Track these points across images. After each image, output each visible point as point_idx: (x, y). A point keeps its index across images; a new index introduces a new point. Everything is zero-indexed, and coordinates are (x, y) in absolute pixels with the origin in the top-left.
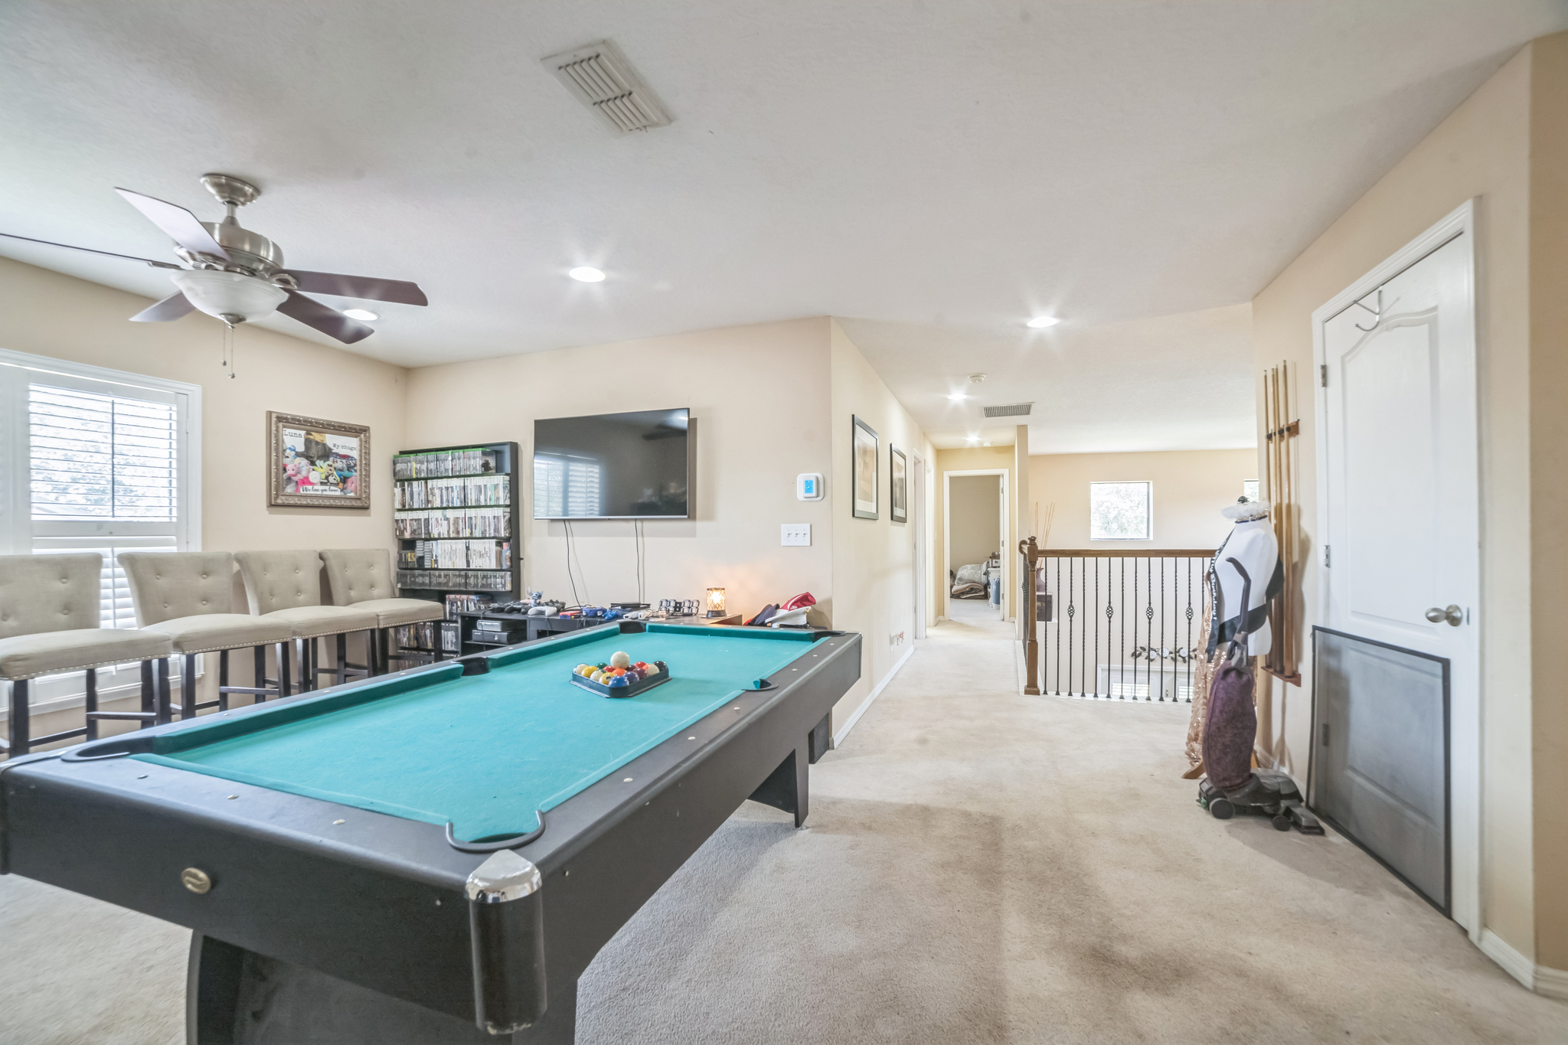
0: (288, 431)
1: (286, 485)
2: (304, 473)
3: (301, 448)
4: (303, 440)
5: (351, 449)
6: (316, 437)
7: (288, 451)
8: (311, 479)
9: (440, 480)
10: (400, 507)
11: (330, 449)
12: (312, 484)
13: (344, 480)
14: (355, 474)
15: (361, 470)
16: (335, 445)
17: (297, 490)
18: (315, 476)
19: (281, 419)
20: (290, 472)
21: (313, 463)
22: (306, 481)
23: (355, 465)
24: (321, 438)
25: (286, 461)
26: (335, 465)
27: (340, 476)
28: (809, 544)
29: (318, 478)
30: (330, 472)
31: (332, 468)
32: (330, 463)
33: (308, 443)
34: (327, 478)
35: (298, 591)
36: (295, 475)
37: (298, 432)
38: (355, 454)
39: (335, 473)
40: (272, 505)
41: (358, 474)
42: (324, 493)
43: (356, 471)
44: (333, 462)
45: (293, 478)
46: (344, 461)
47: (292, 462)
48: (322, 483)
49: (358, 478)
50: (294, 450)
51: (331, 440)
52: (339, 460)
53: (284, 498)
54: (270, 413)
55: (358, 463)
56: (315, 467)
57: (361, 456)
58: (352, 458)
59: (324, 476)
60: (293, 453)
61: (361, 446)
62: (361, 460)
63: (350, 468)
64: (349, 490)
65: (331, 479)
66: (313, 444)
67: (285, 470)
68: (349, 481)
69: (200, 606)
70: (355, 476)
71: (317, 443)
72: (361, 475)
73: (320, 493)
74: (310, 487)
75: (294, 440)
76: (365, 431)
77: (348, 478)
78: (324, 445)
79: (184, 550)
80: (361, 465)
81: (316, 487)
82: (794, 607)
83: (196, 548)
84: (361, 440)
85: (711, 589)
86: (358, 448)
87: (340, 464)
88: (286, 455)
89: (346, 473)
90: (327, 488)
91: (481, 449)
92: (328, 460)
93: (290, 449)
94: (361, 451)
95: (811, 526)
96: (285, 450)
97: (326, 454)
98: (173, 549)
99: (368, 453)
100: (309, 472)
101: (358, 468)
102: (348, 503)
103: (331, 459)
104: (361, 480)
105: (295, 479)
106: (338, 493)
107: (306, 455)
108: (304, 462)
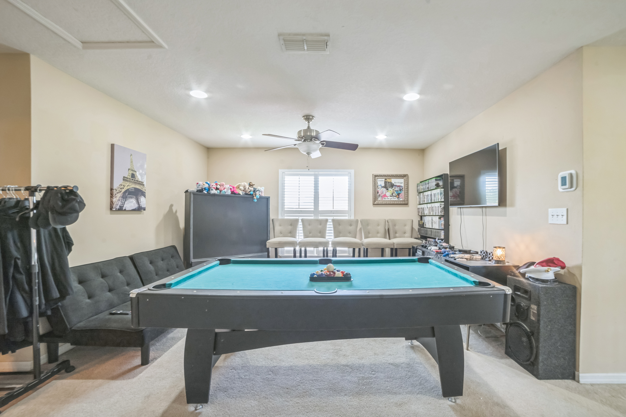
0: (379, 179)
1: (379, 197)
2: (384, 193)
3: (383, 185)
4: (384, 182)
5: (401, 183)
6: (389, 180)
7: (379, 186)
8: (387, 195)
9: (426, 192)
10: (418, 203)
11: (393, 184)
12: (387, 197)
13: (399, 194)
14: (402, 192)
15: (404, 190)
16: (395, 183)
17: (382, 199)
18: (388, 194)
19: (376, 176)
20: (380, 193)
21: (387, 189)
22: (385, 196)
23: (403, 189)
24: (390, 181)
25: (378, 190)
26: (396, 189)
27: (397, 193)
28: (565, 223)
29: (389, 194)
30: (393, 192)
31: (394, 191)
32: (393, 189)
33: (385, 182)
34: (392, 194)
35: (378, 233)
36: (381, 194)
37: (382, 179)
38: (402, 185)
39: (395, 192)
40: (373, 204)
41: (403, 192)
42: (391, 199)
43: (403, 191)
44: (395, 188)
45: (380, 195)
46: (398, 188)
47: (380, 190)
48: (390, 196)
49: (404, 193)
50: (381, 186)
51: (393, 181)
52: (396, 188)
53: (377, 202)
54: (373, 174)
55: (404, 188)
56: (388, 191)
57: (404, 185)
58: (401, 186)
59: (391, 194)
60: (381, 187)
61: (404, 182)
62: (404, 187)
63: (400, 190)
64: (400, 198)
65: (394, 194)
66: (387, 183)
67: (378, 192)
68: (400, 195)
69: (348, 235)
70: (403, 193)
71: (389, 182)
72: (404, 192)
73: (390, 199)
74: (386, 198)
75: (381, 182)
76: (406, 176)
77: (400, 194)
78: (391, 183)
79: (350, 218)
80: (404, 189)
81: (388, 198)
82: (537, 266)
83: (352, 218)
84: (404, 180)
85: (495, 247)
86: (403, 183)
87: (397, 189)
88: (378, 187)
89: (399, 192)
90: (392, 197)
91: (434, 178)
92: (393, 188)
93: (380, 185)
94: (404, 183)
95: (567, 209)
96: (378, 186)
97: (392, 186)
98: (347, 218)
99: (408, 184)
100: (386, 192)
101: (403, 190)
102: (400, 203)
103: (394, 187)
104: (404, 194)
105: (381, 195)
106: (396, 199)
107: (385, 187)
108: (384, 189)
